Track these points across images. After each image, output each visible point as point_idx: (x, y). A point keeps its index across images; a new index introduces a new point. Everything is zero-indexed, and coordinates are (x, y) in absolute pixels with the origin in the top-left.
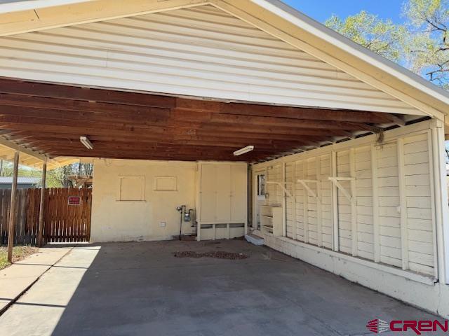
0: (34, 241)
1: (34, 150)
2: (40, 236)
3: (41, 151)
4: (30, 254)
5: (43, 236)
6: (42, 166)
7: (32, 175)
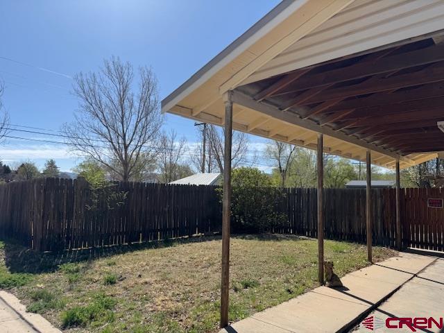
0: (393, 243)
1: (384, 148)
2: (399, 239)
3: (392, 149)
4: (390, 257)
5: (402, 240)
6: (395, 165)
7: (388, 177)
